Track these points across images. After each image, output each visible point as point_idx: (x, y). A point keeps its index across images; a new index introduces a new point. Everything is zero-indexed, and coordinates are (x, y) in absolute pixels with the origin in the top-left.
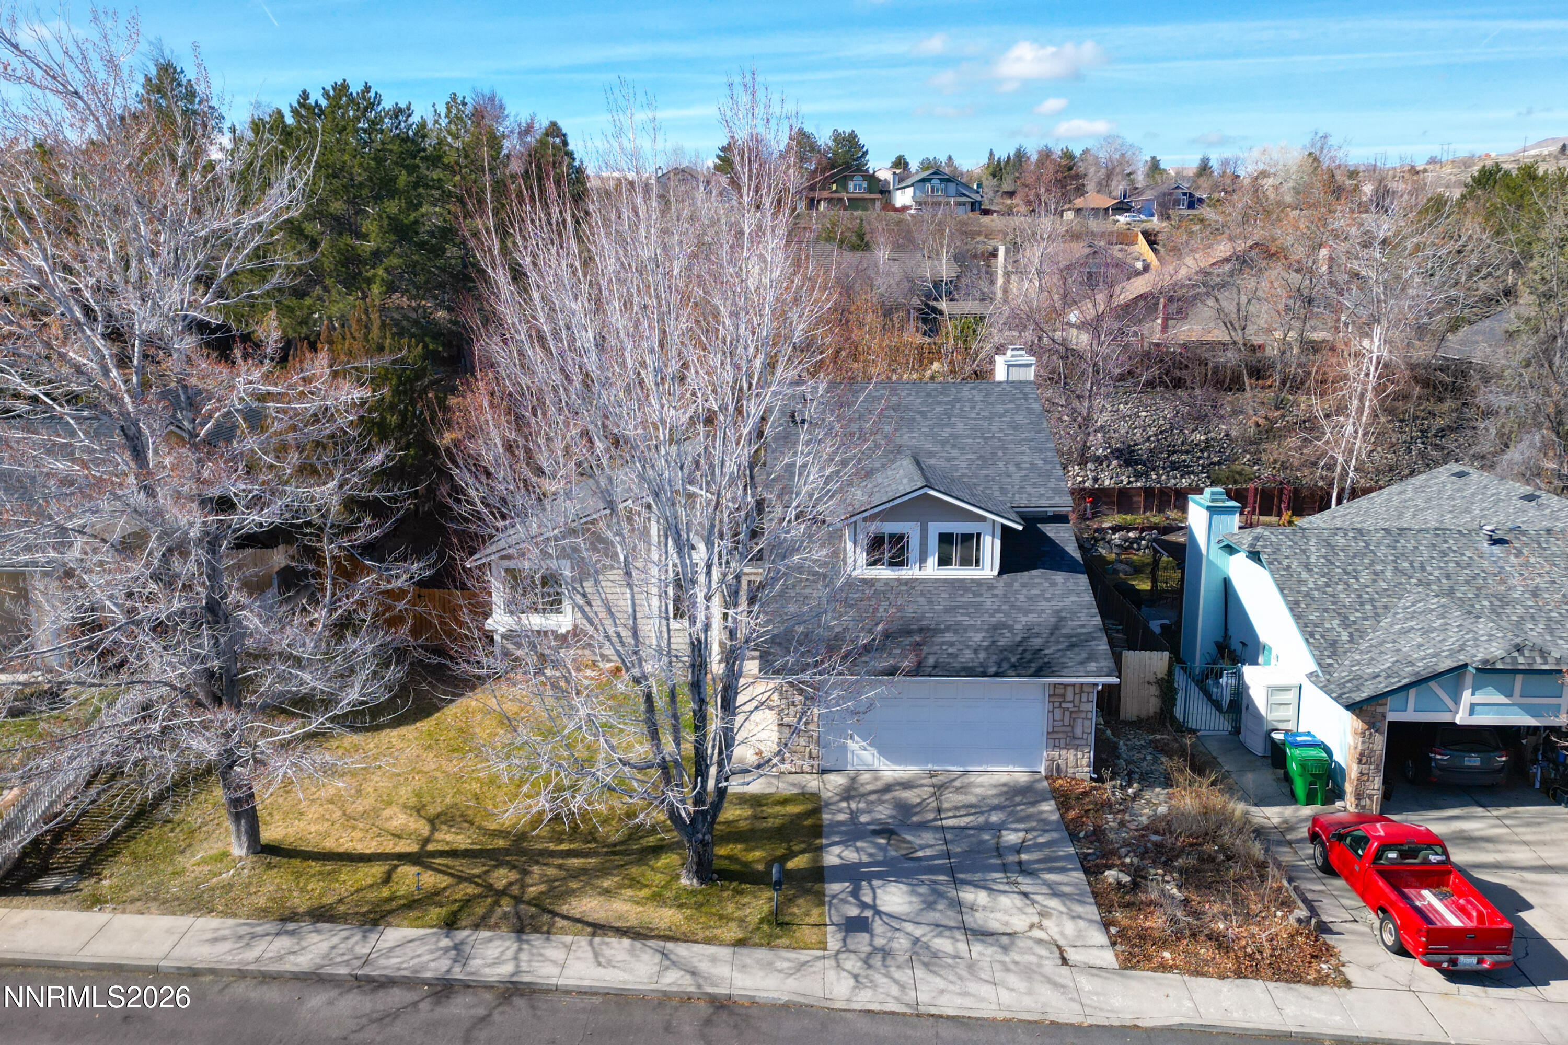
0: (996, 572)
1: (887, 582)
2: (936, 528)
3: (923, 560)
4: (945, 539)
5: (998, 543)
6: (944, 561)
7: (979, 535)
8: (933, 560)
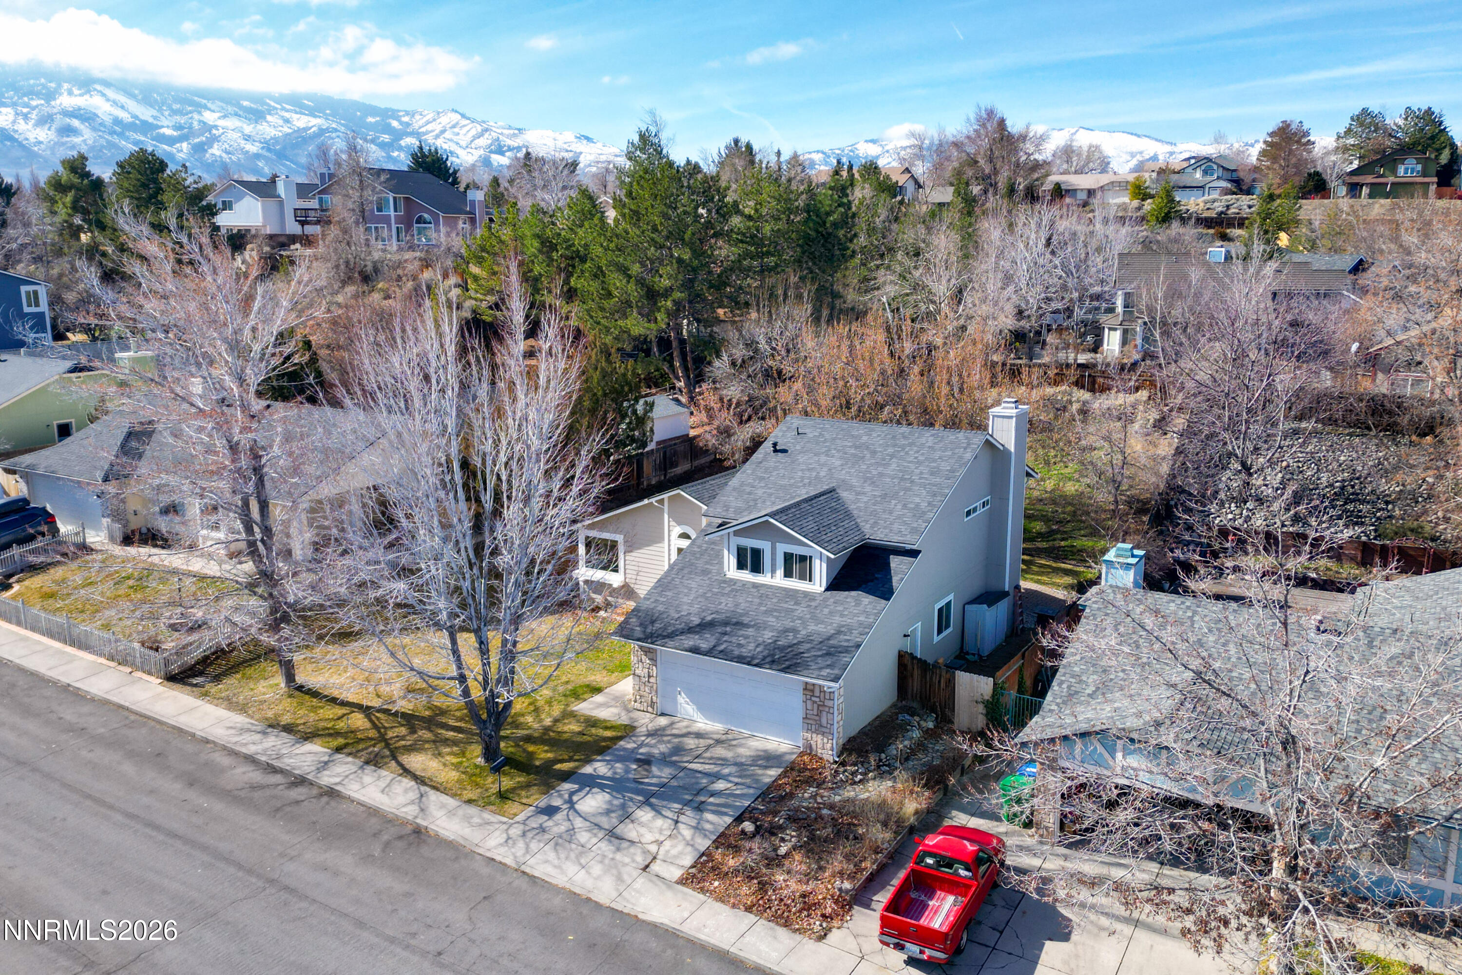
0: (823, 589)
1: (744, 584)
2: (782, 548)
3: (773, 571)
4: (788, 558)
5: (824, 566)
6: (788, 574)
7: (811, 557)
8: (780, 572)
